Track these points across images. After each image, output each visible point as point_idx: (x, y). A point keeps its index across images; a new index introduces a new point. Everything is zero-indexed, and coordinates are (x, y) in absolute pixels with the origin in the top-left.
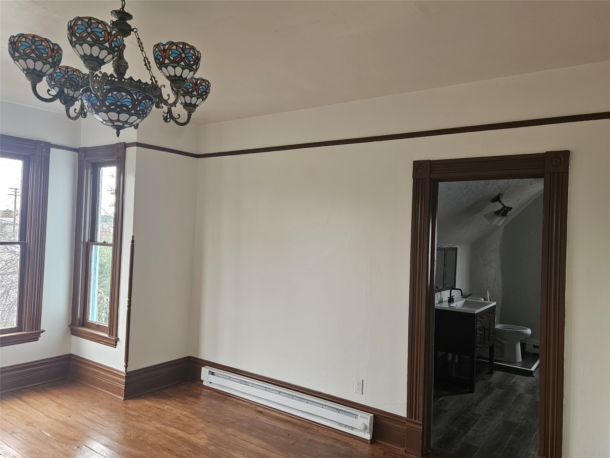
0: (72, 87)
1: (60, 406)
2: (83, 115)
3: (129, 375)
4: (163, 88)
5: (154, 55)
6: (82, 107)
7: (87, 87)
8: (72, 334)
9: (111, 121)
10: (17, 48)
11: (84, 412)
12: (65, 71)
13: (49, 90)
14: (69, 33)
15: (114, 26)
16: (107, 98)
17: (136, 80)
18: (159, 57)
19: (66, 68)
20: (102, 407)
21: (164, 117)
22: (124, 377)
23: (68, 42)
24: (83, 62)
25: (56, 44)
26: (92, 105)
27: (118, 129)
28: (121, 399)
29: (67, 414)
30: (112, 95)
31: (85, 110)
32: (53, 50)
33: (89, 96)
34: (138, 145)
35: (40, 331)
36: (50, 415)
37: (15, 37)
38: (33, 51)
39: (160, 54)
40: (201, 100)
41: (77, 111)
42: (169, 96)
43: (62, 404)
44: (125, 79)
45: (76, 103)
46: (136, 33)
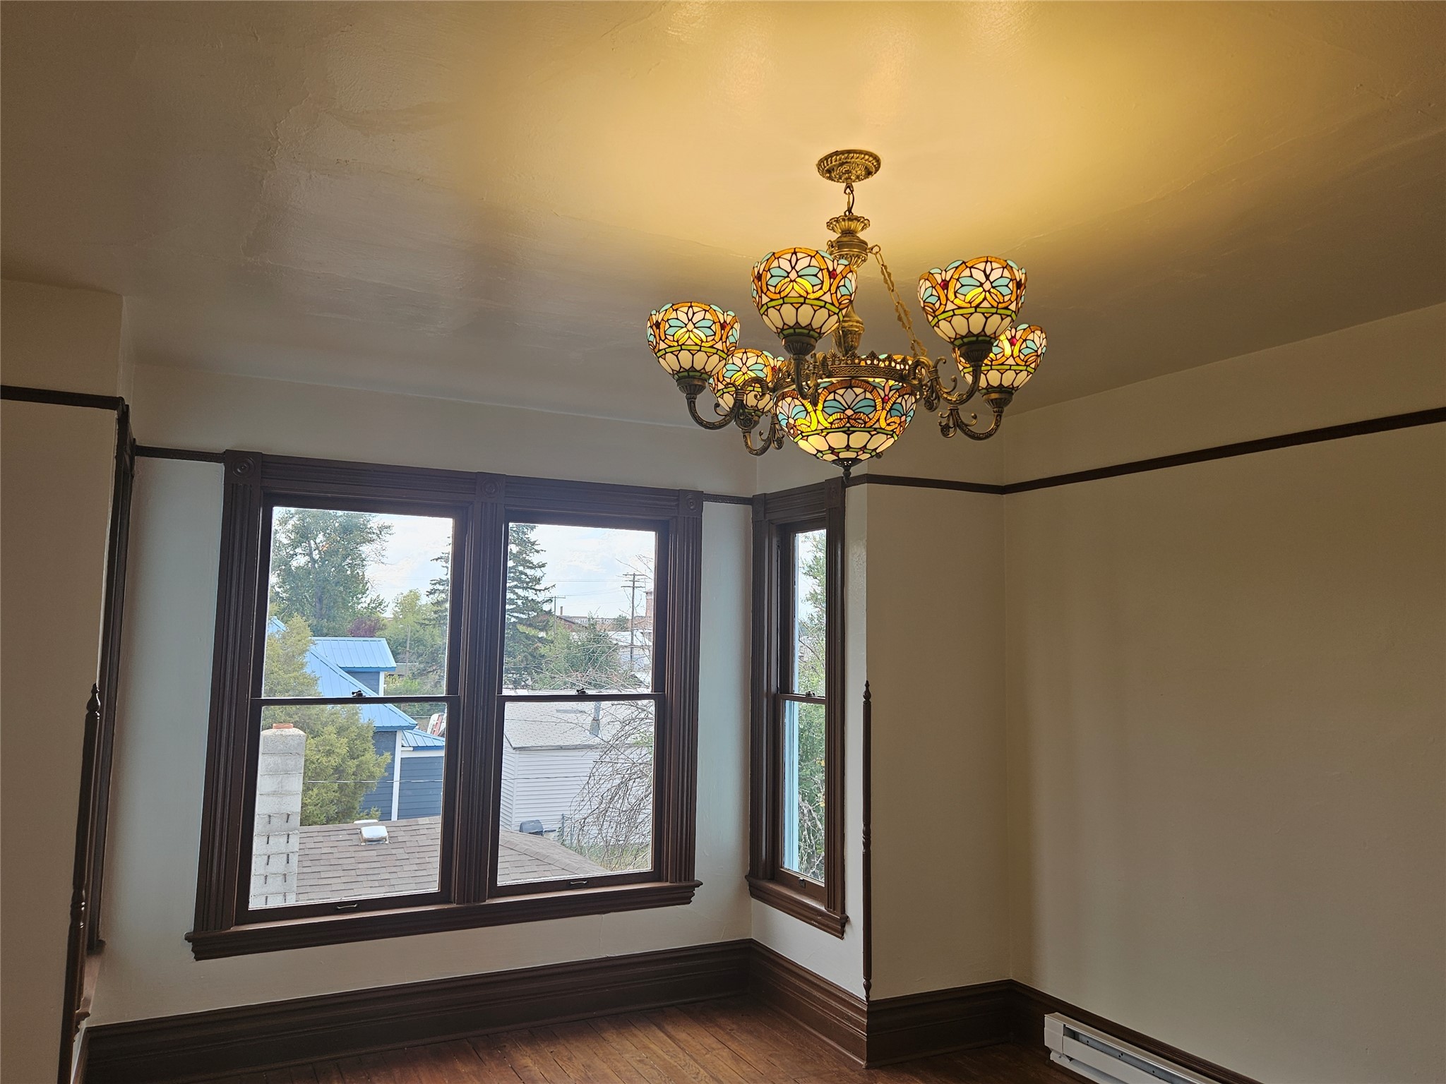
1: (737, 1058)
2: (775, 443)
5: (921, 300)
6: (774, 428)
8: (753, 895)
9: (834, 451)
10: (662, 334)
13: (717, 405)
14: (755, 288)
16: (827, 405)
18: (933, 300)
19: (744, 354)
20: (821, 1076)
21: (940, 426)
22: (863, 1011)
25: (729, 314)
26: (795, 422)
27: (847, 465)
28: (861, 1065)
30: (835, 397)
31: (781, 434)
32: (723, 326)
33: (789, 403)
34: (871, 479)
35: (692, 884)
36: (720, 1077)
37: (660, 313)
38: (689, 335)
39: (935, 293)
40: (1025, 374)
41: (765, 436)
42: (955, 382)
43: (741, 1054)
46: (878, 255)
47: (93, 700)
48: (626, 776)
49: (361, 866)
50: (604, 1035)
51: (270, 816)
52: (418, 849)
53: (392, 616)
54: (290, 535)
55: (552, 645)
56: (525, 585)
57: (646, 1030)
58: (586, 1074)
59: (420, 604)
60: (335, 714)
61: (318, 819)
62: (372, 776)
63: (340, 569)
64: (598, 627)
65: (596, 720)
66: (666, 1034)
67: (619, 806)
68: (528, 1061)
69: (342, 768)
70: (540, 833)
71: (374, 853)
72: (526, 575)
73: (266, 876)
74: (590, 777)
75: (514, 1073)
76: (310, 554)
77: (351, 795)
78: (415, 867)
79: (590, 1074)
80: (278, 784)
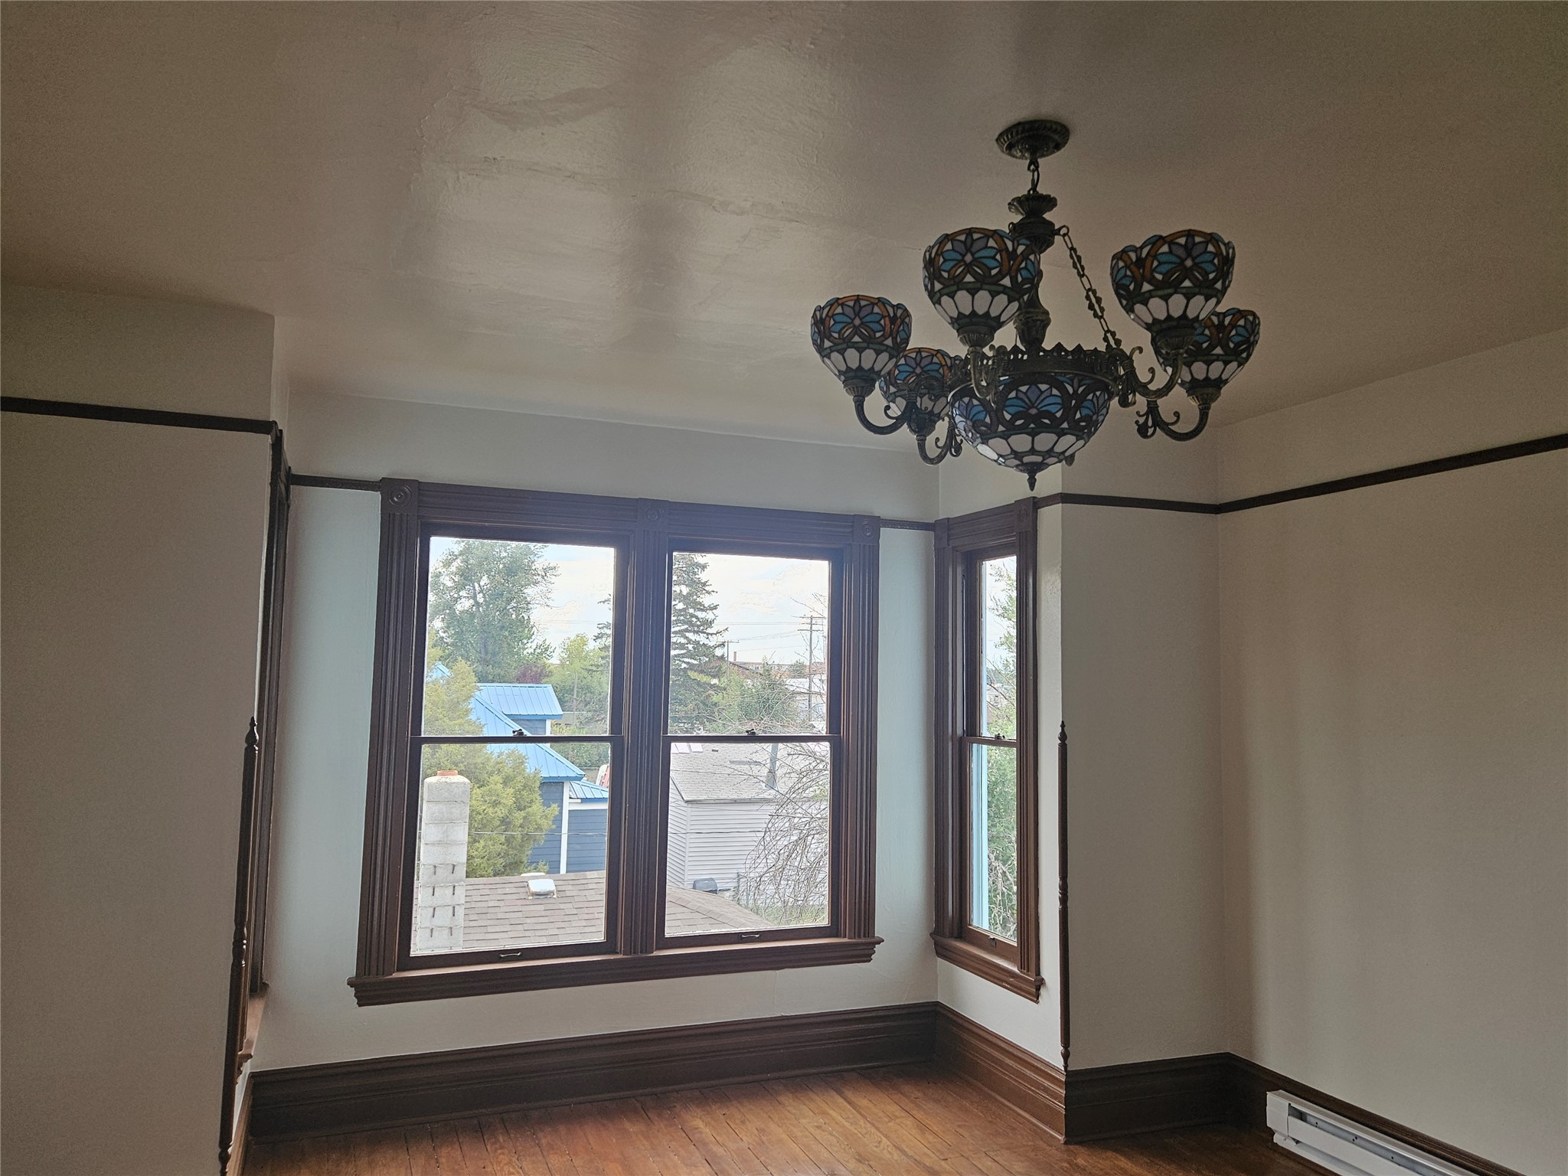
0: (931, 392)
1: (923, 1128)
2: (953, 450)
3: (1075, 1080)
4: (1136, 356)
5: (1114, 281)
6: (952, 433)
7: (963, 386)
8: (939, 954)
9: (1016, 455)
10: (827, 331)
11: (975, 1156)
12: (915, 359)
13: (888, 408)
14: (927, 274)
15: (1017, 234)
16: (1008, 403)
17: (1070, 349)
18: (1126, 281)
19: (917, 353)
20: (1015, 1150)
21: (1138, 425)
22: (1061, 1081)
23: (925, 295)
24: (958, 331)
25: (899, 306)
26: (973, 424)
27: (1032, 470)
28: (1059, 1140)
29: (939, 1151)
30: (1017, 394)
31: (959, 439)
32: (893, 320)
33: (967, 405)
34: (1065, 498)
35: (873, 940)
36: (904, 1147)
37: (824, 308)
38: (856, 331)
39: (1128, 273)
40: (1234, 364)
41: (941, 443)
42: (1152, 372)
43: (927, 1123)
44: (1044, 350)
45: (939, 424)
46: (1066, 238)
47: (251, 733)
48: (805, 832)
49: (528, 920)
50: (782, 1099)
51: (435, 867)
52: (587, 904)
53: (559, 662)
54: (453, 577)
55: (725, 692)
56: (696, 629)
57: (824, 1095)
58: (760, 1139)
59: (587, 649)
60: (501, 763)
61: (485, 873)
62: (539, 828)
63: (504, 612)
64: (773, 672)
65: (772, 772)
66: (845, 1100)
67: (796, 864)
68: (699, 1123)
69: (508, 820)
70: (714, 892)
71: (542, 907)
72: (697, 618)
73: (432, 929)
74: (765, 832)
75: (684, 1135)
76: (474, 597)
77: (518, 847)
78: (584, 923)
79: (764, 1139)
80: (444, 833)
